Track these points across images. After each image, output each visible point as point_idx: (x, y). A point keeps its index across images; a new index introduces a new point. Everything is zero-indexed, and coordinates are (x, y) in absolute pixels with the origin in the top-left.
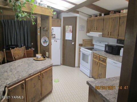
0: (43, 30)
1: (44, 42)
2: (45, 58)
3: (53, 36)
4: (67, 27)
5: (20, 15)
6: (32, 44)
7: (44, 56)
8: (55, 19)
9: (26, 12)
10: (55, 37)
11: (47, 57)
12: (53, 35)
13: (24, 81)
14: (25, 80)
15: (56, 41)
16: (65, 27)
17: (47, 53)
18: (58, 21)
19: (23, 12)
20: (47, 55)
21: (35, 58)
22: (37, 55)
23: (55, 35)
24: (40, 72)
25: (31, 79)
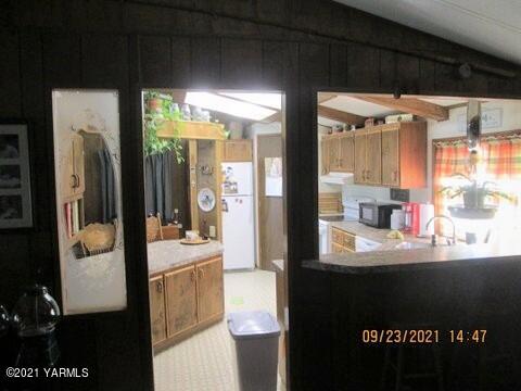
0: (203, 174)
1: (204, 202)
2: (206, 238)
3: (232, 187)
4: (267, 161)
5: (154, 146)
6: (176, 211)
7: (204, 235)
8: (236, 140)
9: (166, 139)
10: (236, 191)
11: (212, 238)
12: (231, 184)
13: (161, 277)
14: (163, 273)
15: (241, 201)
16: (263, 162)
17: (212, 228)
18: (245, 146)
19: (161, 139)
20: (212, 234)
21: (183, 240)
22: (188, 233)
23: (235, 183)
24: (194, 263)
25: (176, 276)
